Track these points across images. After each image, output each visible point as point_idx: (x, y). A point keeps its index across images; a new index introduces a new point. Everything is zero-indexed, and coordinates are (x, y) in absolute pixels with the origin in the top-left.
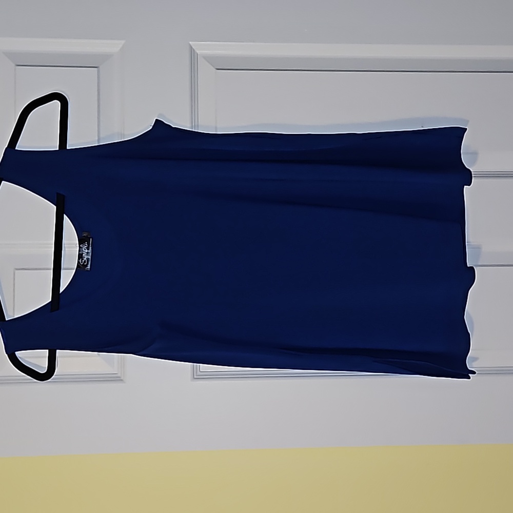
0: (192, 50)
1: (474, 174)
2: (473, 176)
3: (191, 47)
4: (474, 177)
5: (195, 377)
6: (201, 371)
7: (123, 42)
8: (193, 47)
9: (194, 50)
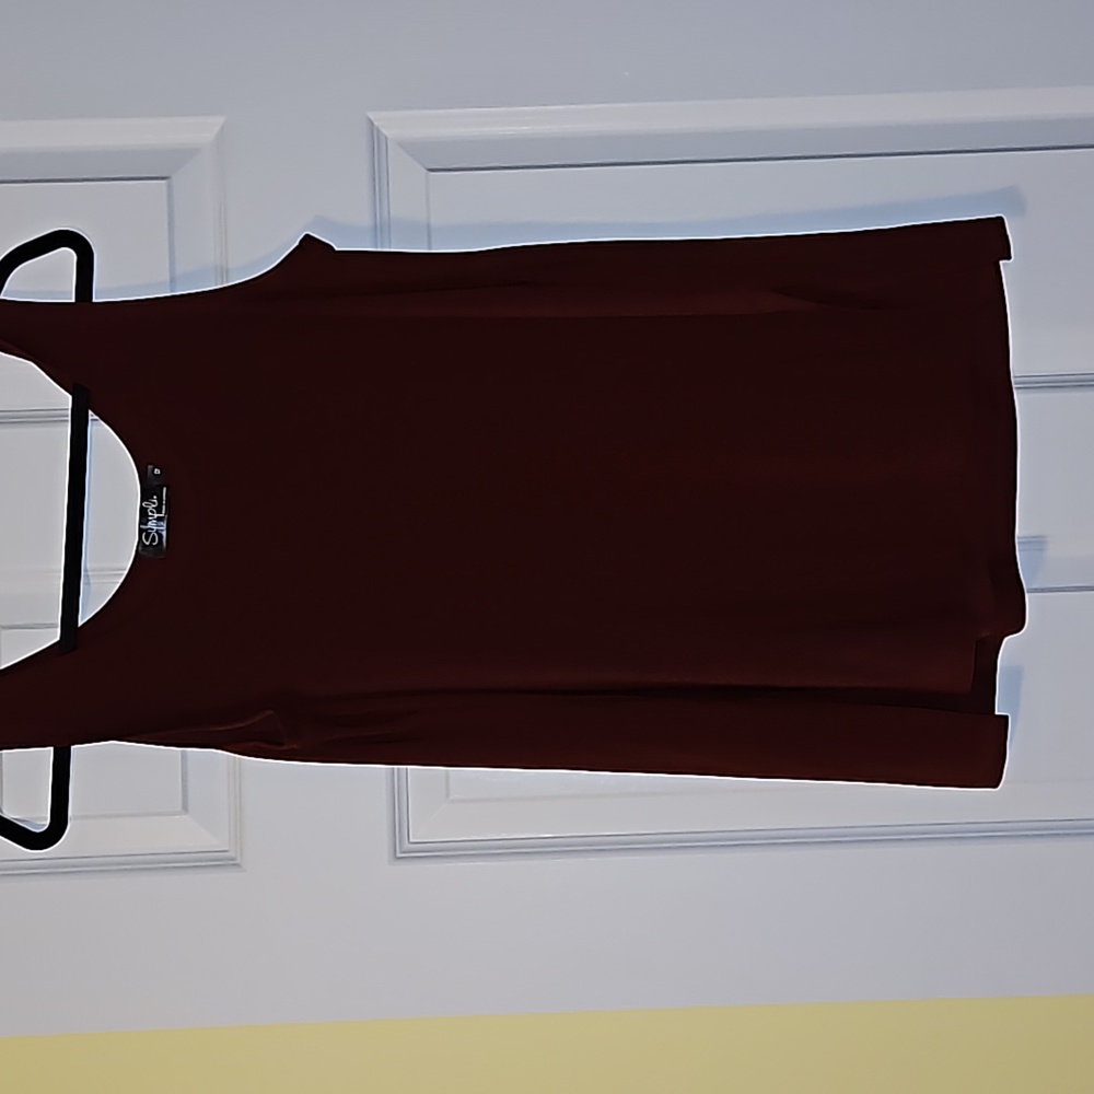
0: (372, 129)
1: (1016, 383)
2: (1014, 386)
3: (372, 123)
4: (1017, 388)
5: (399, 855)
6: (411, 840)
7: (221, 120)
8: (376, 123)
9: (378, 130)
